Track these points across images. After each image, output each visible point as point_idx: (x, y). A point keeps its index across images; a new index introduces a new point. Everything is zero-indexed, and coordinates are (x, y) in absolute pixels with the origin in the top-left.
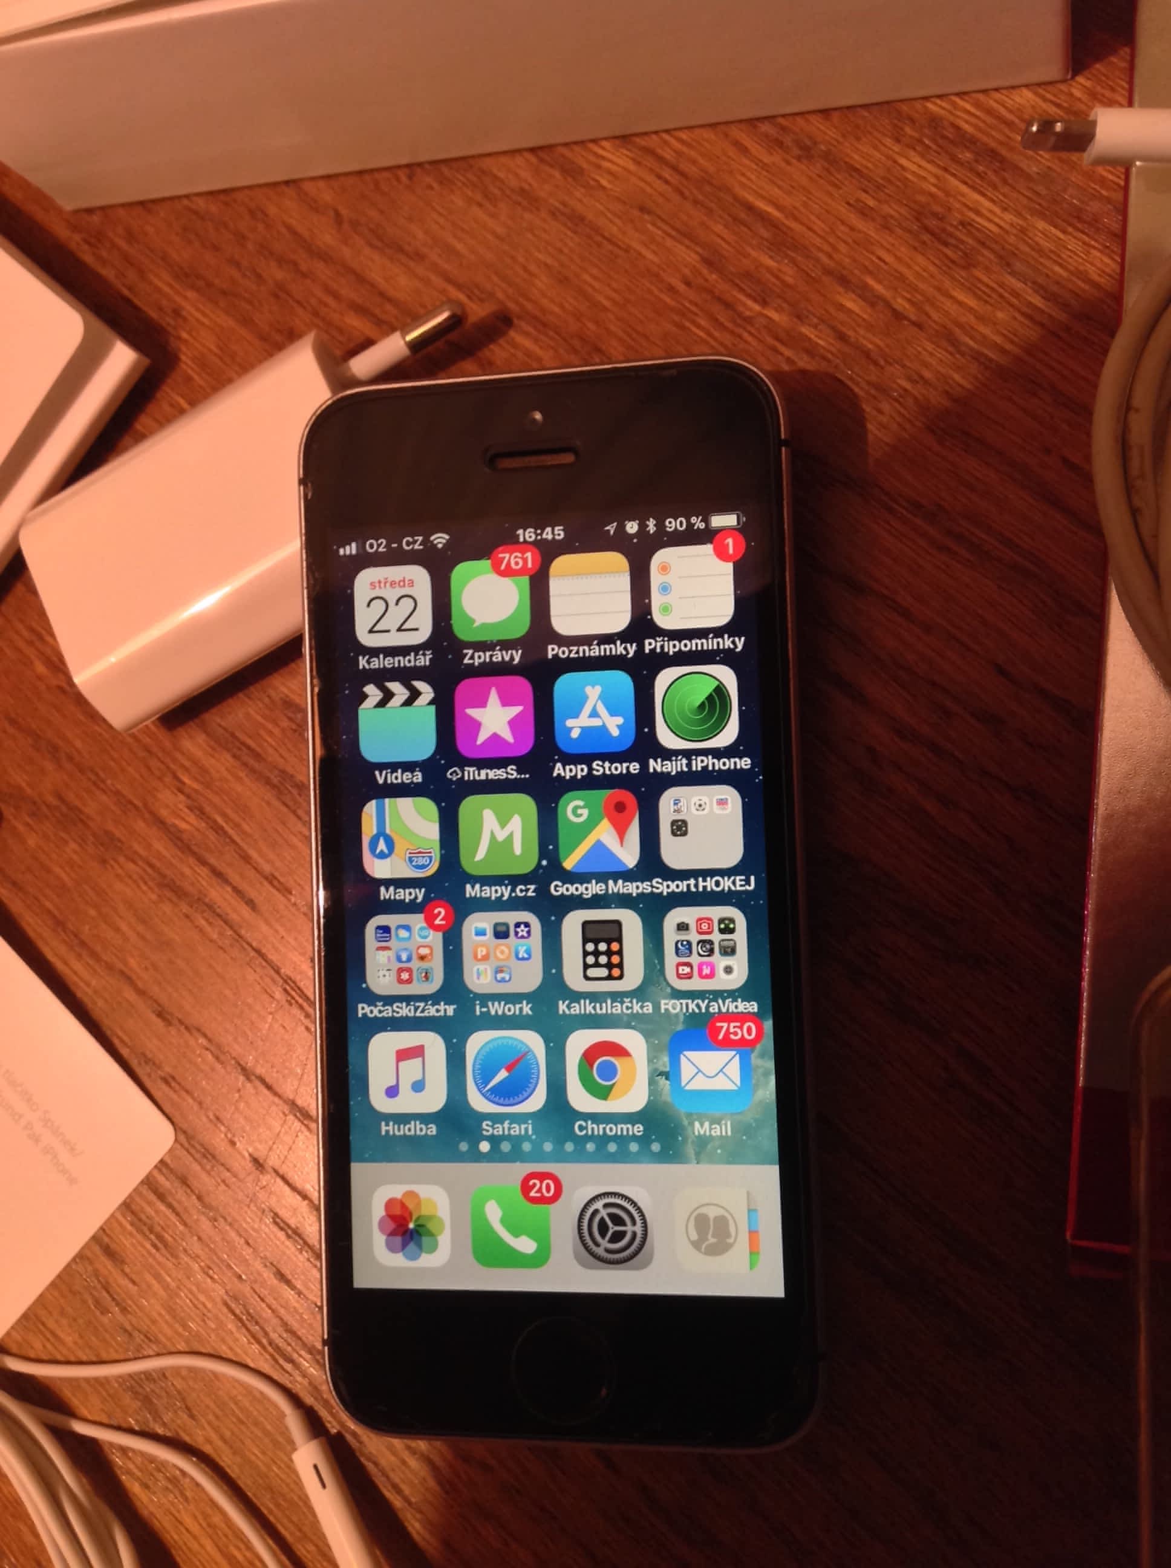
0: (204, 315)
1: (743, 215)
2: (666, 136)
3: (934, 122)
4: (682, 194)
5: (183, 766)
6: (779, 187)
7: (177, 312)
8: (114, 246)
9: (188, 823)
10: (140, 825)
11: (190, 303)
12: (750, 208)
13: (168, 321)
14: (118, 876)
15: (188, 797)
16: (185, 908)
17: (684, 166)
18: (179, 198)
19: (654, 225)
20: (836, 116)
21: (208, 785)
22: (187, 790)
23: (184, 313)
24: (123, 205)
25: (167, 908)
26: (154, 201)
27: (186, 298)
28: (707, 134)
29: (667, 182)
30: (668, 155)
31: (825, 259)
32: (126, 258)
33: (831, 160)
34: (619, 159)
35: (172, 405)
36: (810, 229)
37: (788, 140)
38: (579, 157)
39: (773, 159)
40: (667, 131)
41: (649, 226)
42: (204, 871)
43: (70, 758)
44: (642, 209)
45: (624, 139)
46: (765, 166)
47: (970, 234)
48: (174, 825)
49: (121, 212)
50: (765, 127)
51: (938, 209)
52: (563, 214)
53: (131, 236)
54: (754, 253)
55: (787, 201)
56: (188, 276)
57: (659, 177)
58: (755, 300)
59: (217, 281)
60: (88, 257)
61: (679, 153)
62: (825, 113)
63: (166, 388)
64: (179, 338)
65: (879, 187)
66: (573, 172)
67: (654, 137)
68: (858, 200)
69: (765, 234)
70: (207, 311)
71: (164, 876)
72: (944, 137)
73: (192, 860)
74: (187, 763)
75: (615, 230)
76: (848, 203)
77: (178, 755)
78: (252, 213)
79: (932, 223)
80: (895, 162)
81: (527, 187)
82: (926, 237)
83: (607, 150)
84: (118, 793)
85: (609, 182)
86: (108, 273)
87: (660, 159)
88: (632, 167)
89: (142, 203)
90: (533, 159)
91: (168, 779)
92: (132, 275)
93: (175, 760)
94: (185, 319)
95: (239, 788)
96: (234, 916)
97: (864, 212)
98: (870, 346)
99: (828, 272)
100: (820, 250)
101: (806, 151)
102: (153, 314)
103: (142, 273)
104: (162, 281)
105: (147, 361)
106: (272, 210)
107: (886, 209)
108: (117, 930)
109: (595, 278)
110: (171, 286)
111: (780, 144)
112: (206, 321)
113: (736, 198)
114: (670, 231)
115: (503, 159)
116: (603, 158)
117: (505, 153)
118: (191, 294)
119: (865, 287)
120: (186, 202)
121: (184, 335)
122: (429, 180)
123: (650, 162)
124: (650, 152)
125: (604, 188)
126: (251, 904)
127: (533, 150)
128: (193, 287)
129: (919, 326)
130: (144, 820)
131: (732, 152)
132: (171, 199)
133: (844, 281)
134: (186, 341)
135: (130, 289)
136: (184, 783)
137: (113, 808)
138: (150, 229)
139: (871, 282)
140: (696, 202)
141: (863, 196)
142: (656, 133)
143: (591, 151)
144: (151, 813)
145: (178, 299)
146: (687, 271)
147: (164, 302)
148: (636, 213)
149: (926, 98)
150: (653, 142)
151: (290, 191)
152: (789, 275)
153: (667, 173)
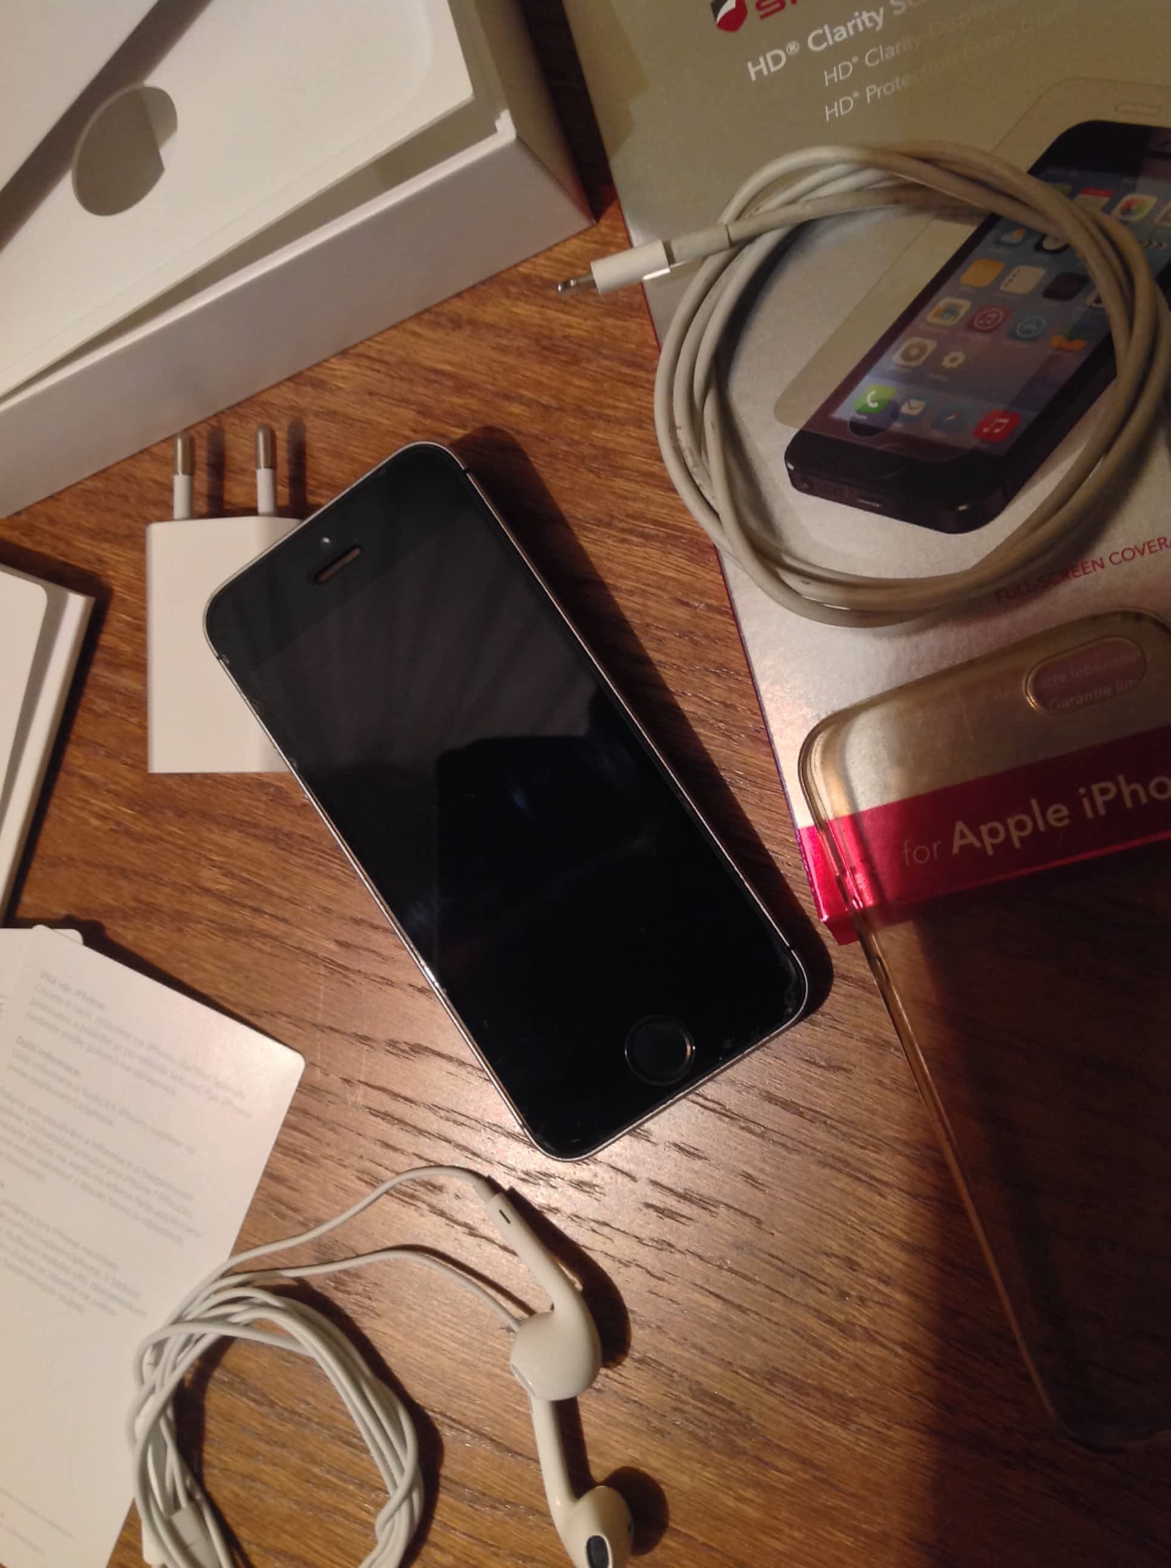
0: (118, 555)
1: (433, 377)
2: (368, 343)
3: (527, 279)
4: (390, 376)
5: (211, 851)
6: (449, 352)
7: (100, 560)
8: (44, 531)
9: (225, 885)
10: (196, 898)
11: (106, 551)
12: (436, 371)
13: (96, 568)
14: (194, 936)
15: (220, 868)
16: (244, 940)
17: (387, 358)
18: (75, 485)
19: (381, 401)
20: (466, 295)
21: (229, 856)
22: (217, 864)
23: (105, 559)
24: (38, 503)
25: (232, 944)
26: (60, 493)
27: (104, 549)
28: (393, 332)
29: (379, 371)
30: (373, 354)
31: (491, 388)
32: (56, 537)
33: (473, 323)
34: (345, 367)
35: (119, 621)
36: (476, 372)
37: (443, 320)
38: (321, 374)
39: (439, 335)
40: (369, 339)
41: (378, 403)
42: (247, 912)
43: (135, 873)
44: (371, 394)
45: (343, 354)
46: (435, 342)
47: (571, 342)
48: (218, 890)
49: (39, 507)
50: (426, 317)
51: (547, 332)
52: (323, 413)
53: (52, 521)
54: (448, 399)
55: (456, 359)
56: (98, 534)
57: (374, 370)
58: (458, 427)
59: (119, 531)
60: (28, 544)
61: (381, 351)
62: (459, 295)
63: (111, 612)
64: (107, 576)
65: (507, 331)
66: (320, 385)
67: (361, 346)
68: (498, 344)
69: (450, 383)
70: (121, 553)
71: (223, 925)
72: (534, 286)
73: (237, 908)
74: (211, 847)
75: (359, 413)
76: (493, 348)
77: (204, 844)
78: (126, 479)
79: (546, 343)
80: (511, 312)
81: (294, 404)
82: (546, 353)
83: (335, 363)
84: (175, 883)
85: (343, 383)
86: (46, 550)
87: (369, 358)
88: (355, 369)
89: (51, 497)
90: (292, 385)
91: (203, 862)
92: (62, 546)
93: (203, 848)
94: (106, 562)
95: (251, 850)
96: (276, 933)
97: (504, 350)
98: (536, 432)
99: (496, 394)
100: (487, 383)
101: (457, 323)
102: (85, 567)
103: (68, 543)
104: (83, 543)
105: (92, 599)
106: (138, 473)
107: (516, 344)
108: (205, 970)
109: (357, 447)
110: (90, 545)
111: (439, 324)
112: (122, 559)
113: (425, 368)
114: (391, 401)
115: (275, 391)
116: (335, 369)
117: (273, 387)
118: (106, 546)
119: (522, 396)
120: (80, 486)
121: (110, 573)
122: (231, 420)
123: (365, 362)
124: (361, 356)
125: (341, 388)
126: (285, 921)
127: (290, 379)
128: (105, 540)
129: (561, 409)
130: (197, 894)
131: (411, 339)
132: (69, 488)
133: (507, 397)
134: (113, 577)
135: (63, 555)
136: (212, 860)
137: (175, 893)
138: (62, 512)
139: (523, 392)
140: (401, 379)
141: (498, 340)
142: (361, 343)
143: (328, 368)
144: (199, 887)
145: (97, 551)
146: (412, 424)
147: (90, 557)
148: (367, 397)
149: (516, 266)
150: (361, 349)
151: (146, 457)
152: (474, 404)
153: (377, 366)
